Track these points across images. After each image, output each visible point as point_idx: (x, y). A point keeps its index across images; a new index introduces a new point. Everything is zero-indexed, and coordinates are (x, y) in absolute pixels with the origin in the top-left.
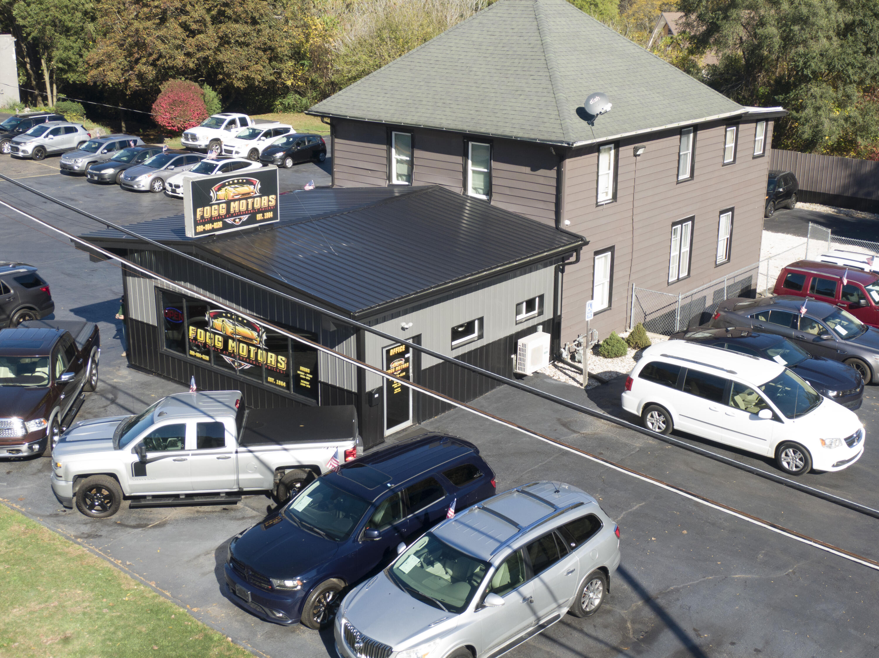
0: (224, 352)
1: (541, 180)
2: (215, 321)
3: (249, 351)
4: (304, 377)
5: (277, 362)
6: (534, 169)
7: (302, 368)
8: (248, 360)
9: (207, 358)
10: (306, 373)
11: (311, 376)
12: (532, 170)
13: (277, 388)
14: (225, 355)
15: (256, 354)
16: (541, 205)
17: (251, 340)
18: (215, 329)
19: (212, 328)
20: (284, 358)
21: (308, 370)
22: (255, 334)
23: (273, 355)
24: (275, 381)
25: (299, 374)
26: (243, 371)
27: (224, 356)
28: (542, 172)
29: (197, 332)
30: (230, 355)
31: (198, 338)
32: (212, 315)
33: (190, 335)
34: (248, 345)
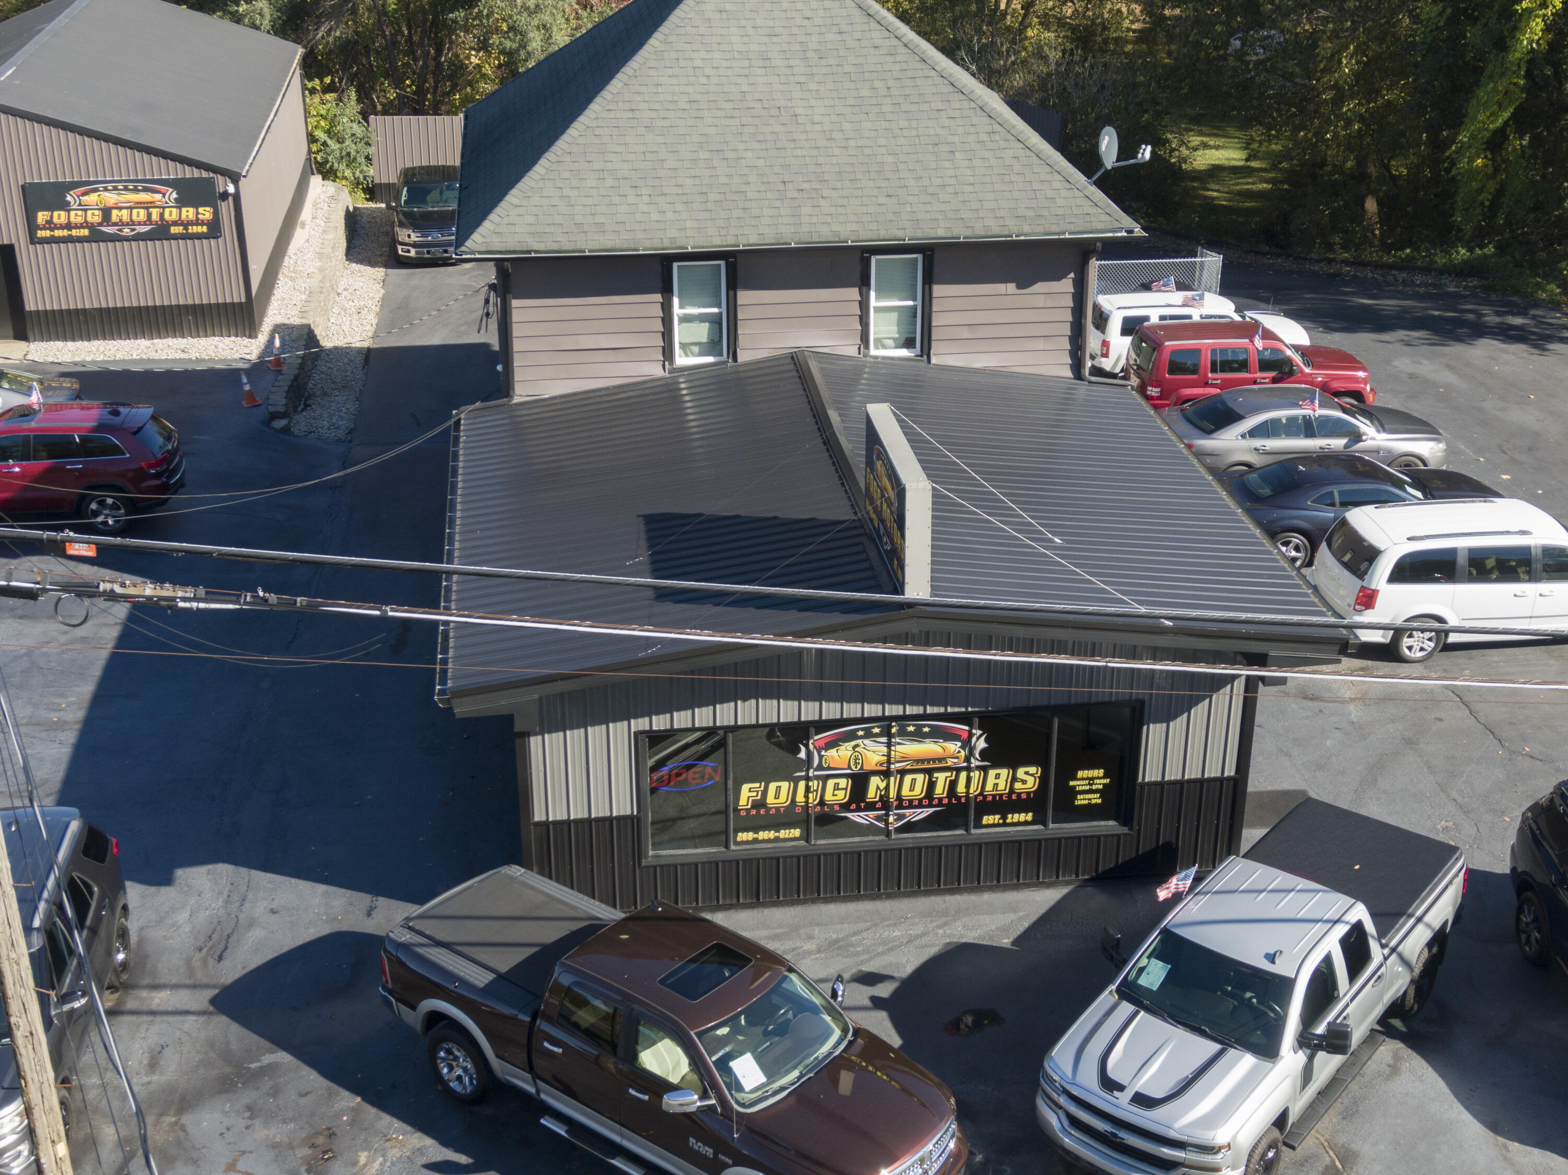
0: (853, 806)
1: (1040, 301)
2: (832, 752)
3: (931, 785)
4: (1087, 788)
5: (1014, 779)
6: (1023, 284)
7: (1080, 774)
8: (926, 802)
9: (796, 833)
10: (1093, 779)
11: (1107, 781)
12: (1018, 287)
13: (1008, 829)
14: (858, 809)
15: (953, 784)
16: (1040, 345)
17: (940, 760)
18: (829, 768)
19: (820, 767)
20: (1033, 770)
21: (1101, 772)
22: (953, 747)
23: (1004, 772)
24: (1004, 818)
25: (1074, 787)
26: (910, 827)
27: (849, 815)
28: (1040, 287)
29: (765, 793)
30: (871, 807)
31: (770, 799)
32: (822, 743)
33: (743, 801)
34: (929, 772)
